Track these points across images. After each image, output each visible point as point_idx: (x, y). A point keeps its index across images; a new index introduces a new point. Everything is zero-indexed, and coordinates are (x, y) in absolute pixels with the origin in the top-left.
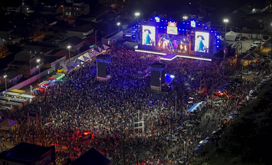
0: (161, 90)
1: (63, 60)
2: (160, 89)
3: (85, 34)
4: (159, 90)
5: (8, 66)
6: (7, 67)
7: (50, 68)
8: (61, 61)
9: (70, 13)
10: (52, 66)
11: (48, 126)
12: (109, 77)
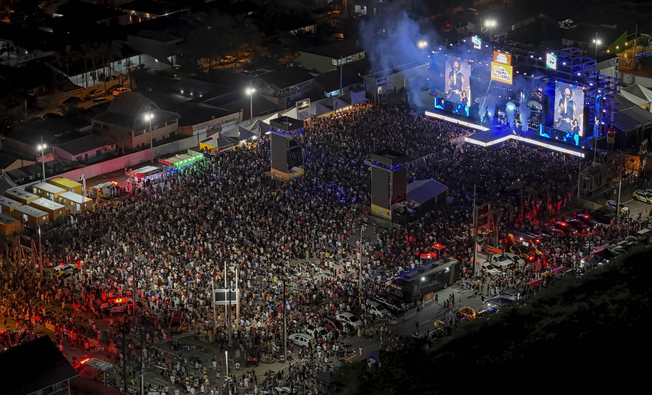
0: (390, 217)
1: (234, 120)
2: (388, 213)
3: (335, 62)
4: (386, 216)
5: (93, 124)
6: (90, 124)
7: (191, 136)
8: (227, 122)
9: (365, 7)
10: (195, 133)
11: (62, 273)
12: (299, 171)
